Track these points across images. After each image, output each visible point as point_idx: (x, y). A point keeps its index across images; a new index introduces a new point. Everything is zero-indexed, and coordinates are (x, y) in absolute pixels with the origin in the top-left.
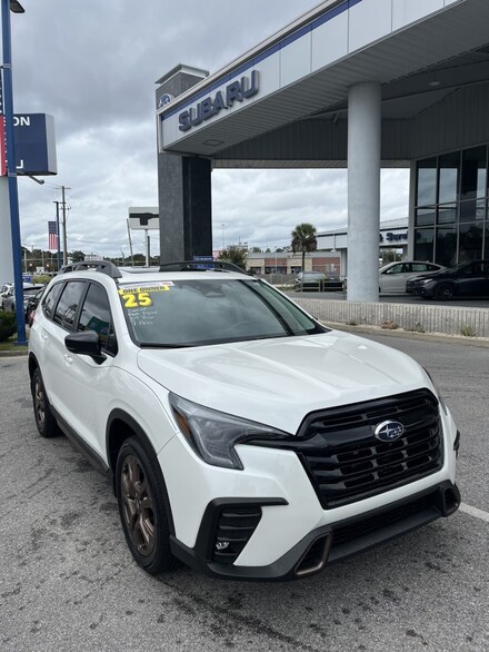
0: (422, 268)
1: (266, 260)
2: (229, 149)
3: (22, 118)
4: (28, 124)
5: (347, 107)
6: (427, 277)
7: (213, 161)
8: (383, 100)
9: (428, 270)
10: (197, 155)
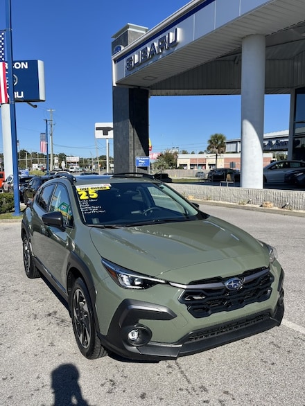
0: (297, 165)
1: (191, 159)
2: (161, 83)
3: (23, 63)
4: (26, 67)
5: (241, 53)
6: (300, 171)
7: (150, 91)
8: (266, 47)
9: (302, 166)
10: (139, 87)
